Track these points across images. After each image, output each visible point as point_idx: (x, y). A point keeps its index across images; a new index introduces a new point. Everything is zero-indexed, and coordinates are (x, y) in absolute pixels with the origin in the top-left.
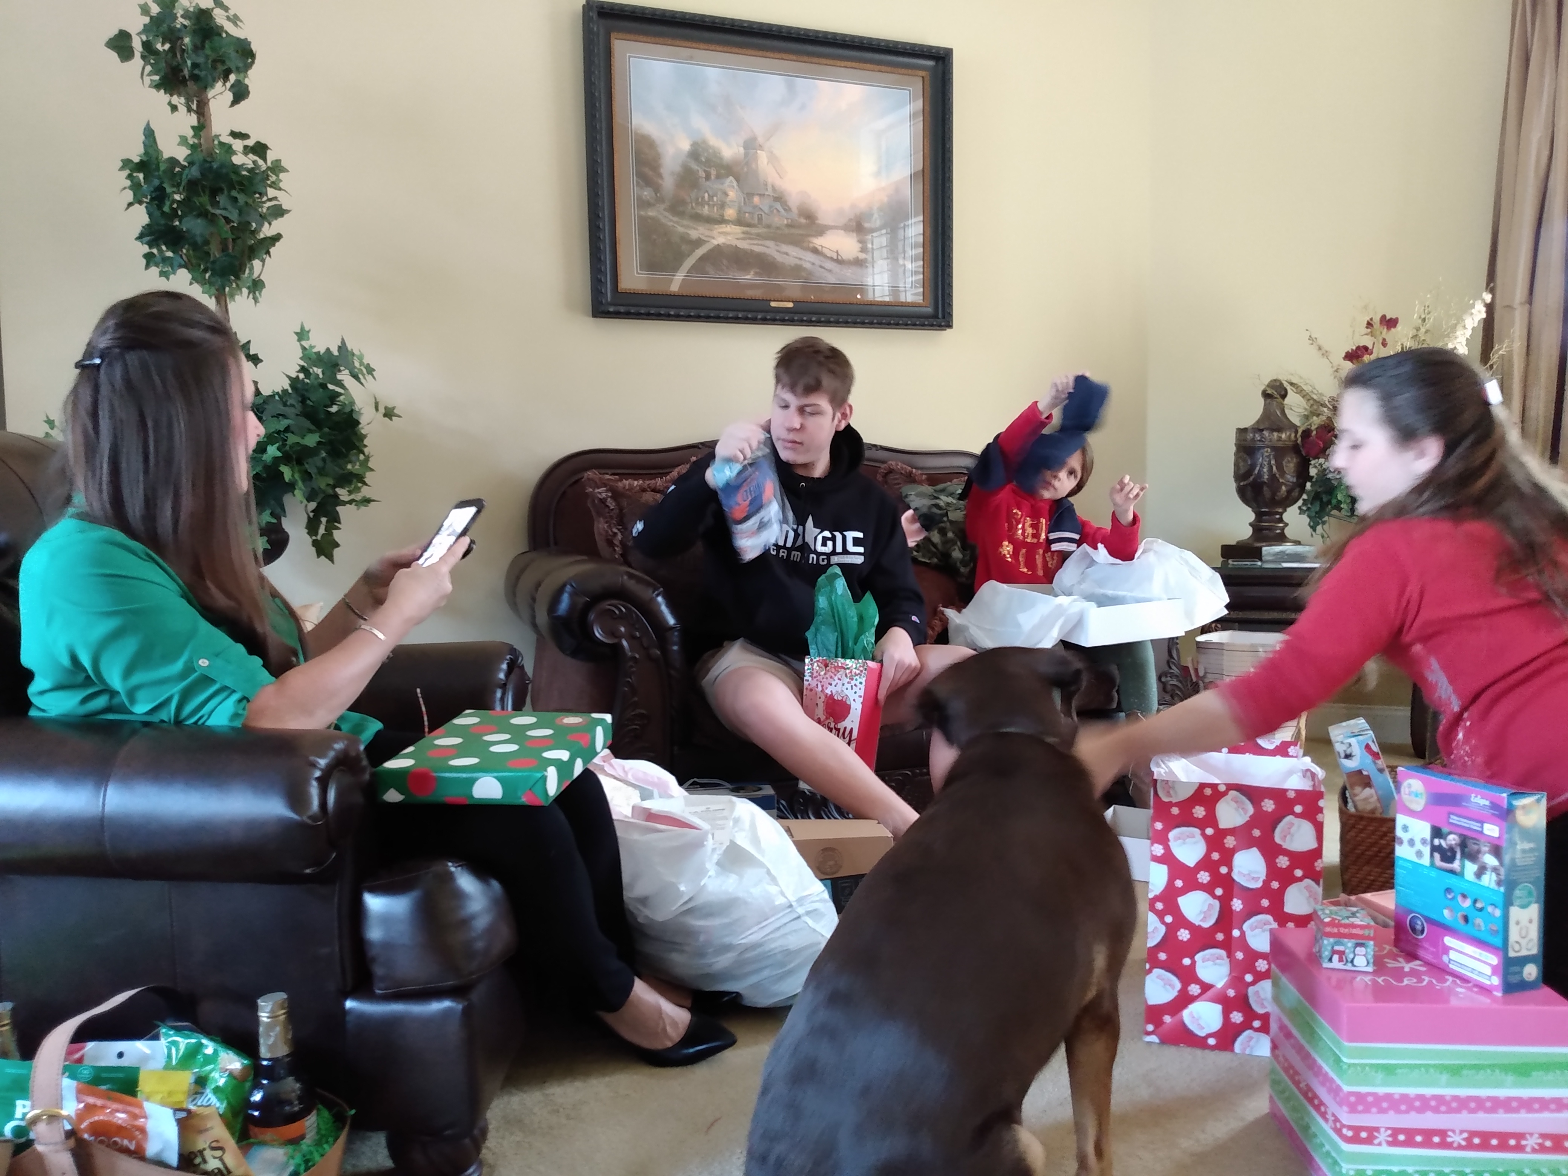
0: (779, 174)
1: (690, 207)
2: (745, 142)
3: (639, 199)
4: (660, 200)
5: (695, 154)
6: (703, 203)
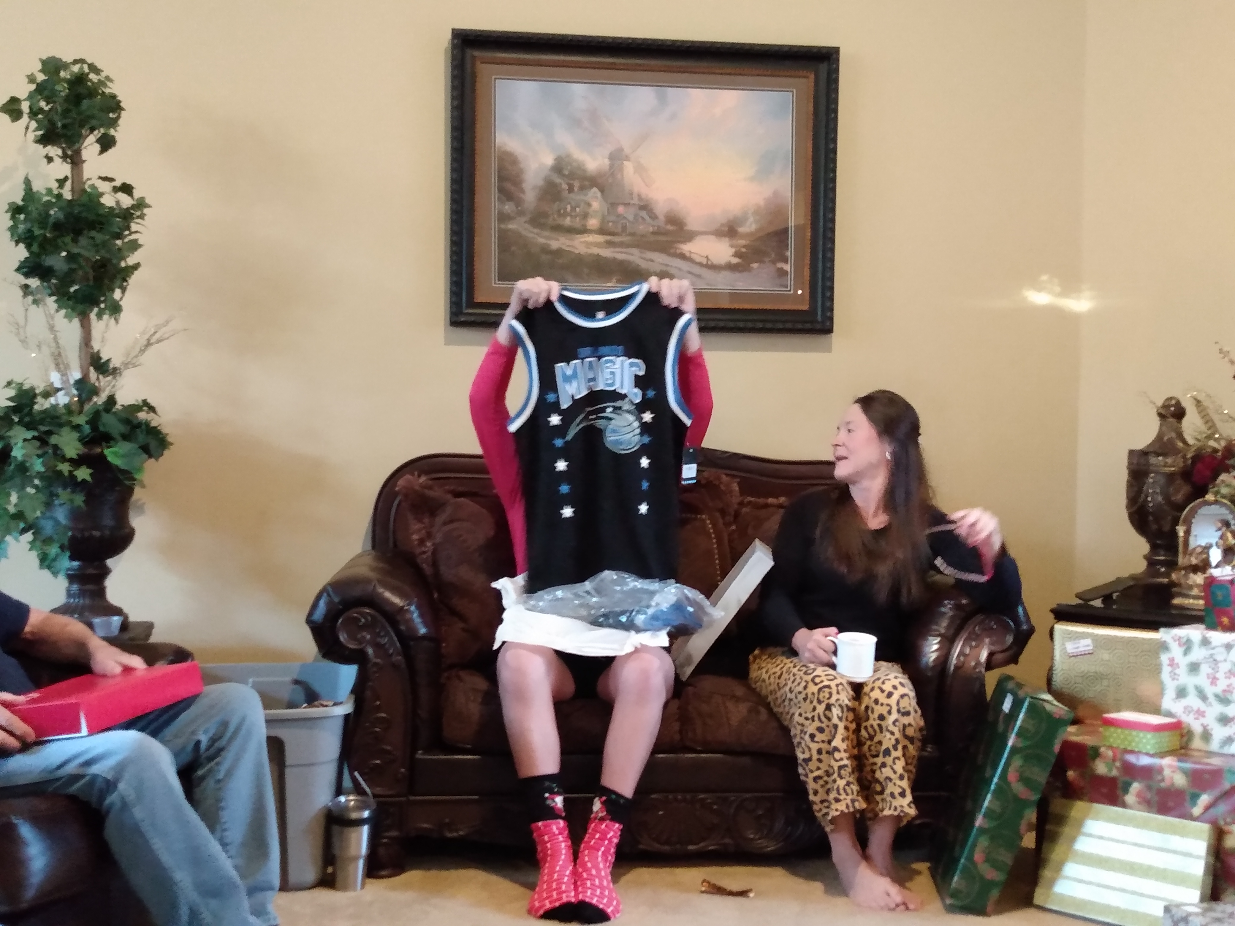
0: (644, 182)
1: (551, 219)
2: (611, 154)
3: (500, 213)
4: (521, 213)
5: (558, 168)
6: (565, 215)
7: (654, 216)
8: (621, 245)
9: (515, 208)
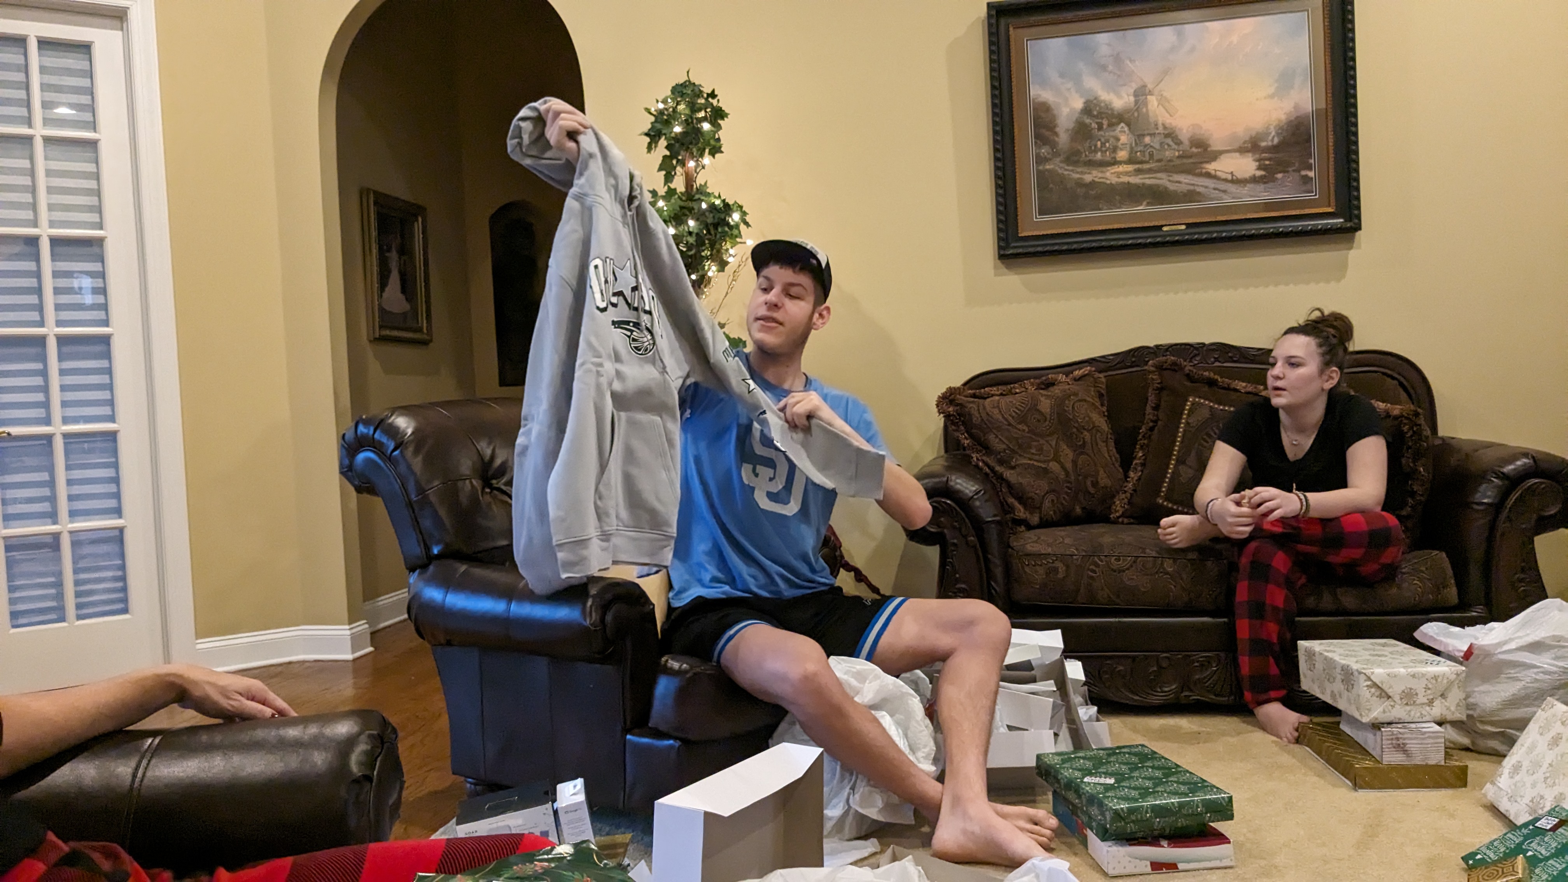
0: (1168, 112)
1: (1084, 155)
2: (1135, 91)
3: (1038, 156)
4: (1056, 154)
5: (1087, 110)
6: (1096, 151)
7: (1179, 143)
8: (1150, 171)
9: (1050, 151)
